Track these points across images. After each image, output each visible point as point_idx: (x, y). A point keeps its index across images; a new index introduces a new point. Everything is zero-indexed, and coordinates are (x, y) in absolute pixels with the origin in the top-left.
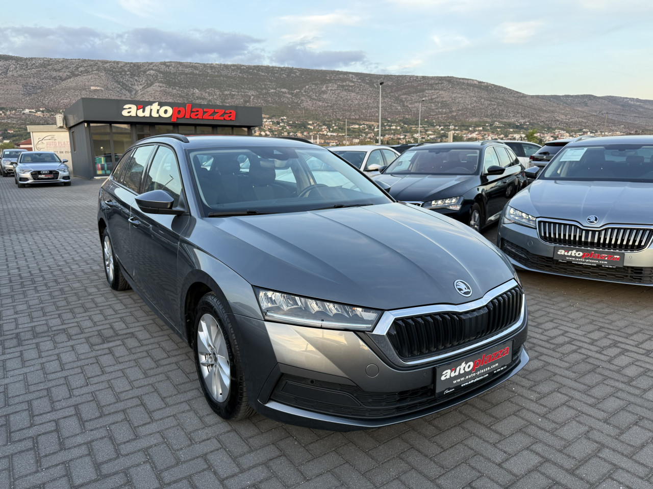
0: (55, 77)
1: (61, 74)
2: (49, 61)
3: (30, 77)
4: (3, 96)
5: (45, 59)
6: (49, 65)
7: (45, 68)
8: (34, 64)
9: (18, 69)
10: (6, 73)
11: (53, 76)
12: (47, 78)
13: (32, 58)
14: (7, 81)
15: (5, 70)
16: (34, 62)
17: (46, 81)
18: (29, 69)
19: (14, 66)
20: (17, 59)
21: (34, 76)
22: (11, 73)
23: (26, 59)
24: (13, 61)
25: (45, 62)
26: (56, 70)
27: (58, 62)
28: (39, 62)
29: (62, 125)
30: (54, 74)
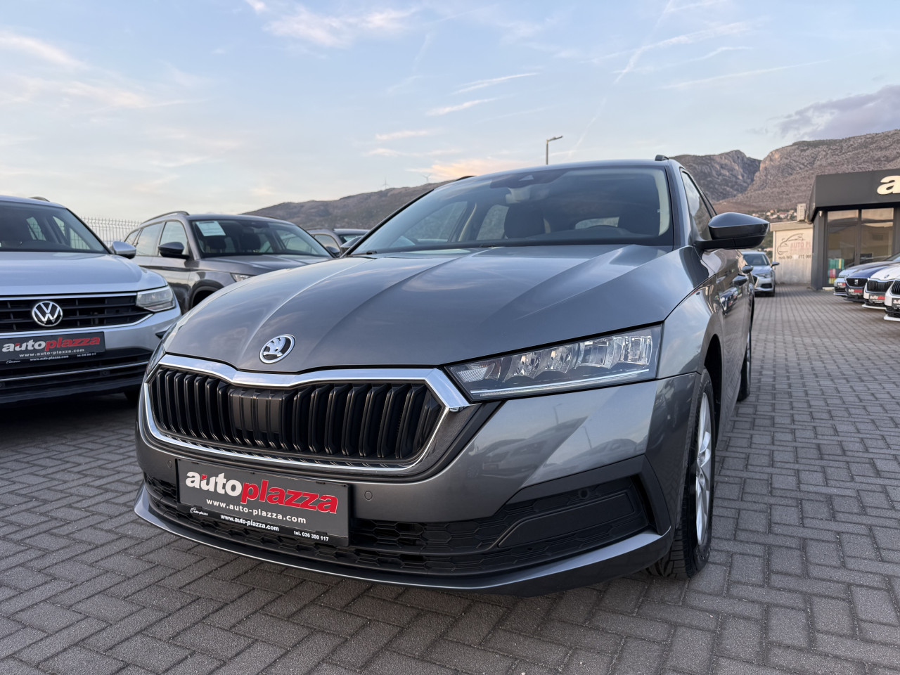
0: (879, 158)
1: (887, 153)
2: (873, 138)
3: (843, 164)
4: (804, 194)
5: (868, 136)
6: (872, 143)
7: (866, 147)
8: (852, 145)
9: (828, 156)
10: (812, 163)
11: (877, 157)
12: (867, 162)
13: (849, 139)
14: (813, 174)
15: (812, 159)
16: (852, 143)
17: (865, 166)
18: (844, 153)
19: (824, 153)
20: (828, 143)
21: (848, 162)
22: (819, 163)
23: (841, 141)
24: (825, 146)
25: (868, 140)
26: (881, 149)
27: (886, 136)
28: (859, 141)
29: (802, 218)
30: (879, 154)
